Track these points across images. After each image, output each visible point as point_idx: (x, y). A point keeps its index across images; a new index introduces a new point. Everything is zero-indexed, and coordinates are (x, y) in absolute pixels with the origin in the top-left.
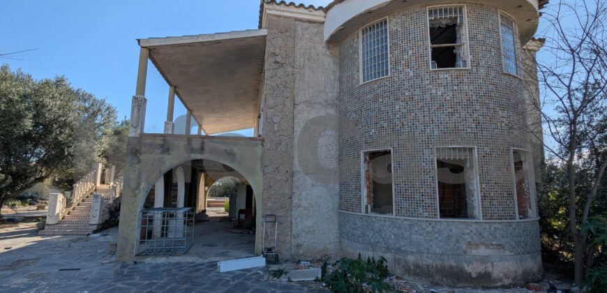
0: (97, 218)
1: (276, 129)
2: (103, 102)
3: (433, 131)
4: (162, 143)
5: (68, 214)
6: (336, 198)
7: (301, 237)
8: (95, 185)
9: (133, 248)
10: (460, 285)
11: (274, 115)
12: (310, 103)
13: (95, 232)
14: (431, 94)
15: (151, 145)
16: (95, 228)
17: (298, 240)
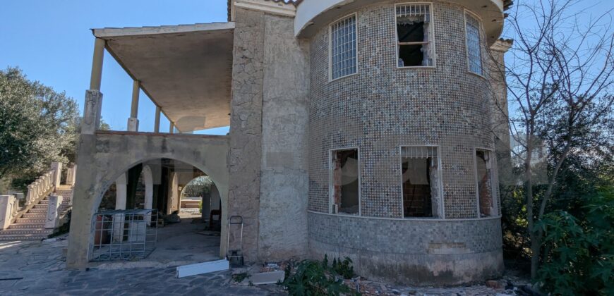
0: (54, 221)
1: (243, 126)
3: (399, 130)
4: (119, 141)
5: (22, 217)
6: (306, 199)
7: (269, 238)
8: (54, 185)
9: (85, 254)
10: (422, 284)
11: (242, 113)
12: (279, 101)
13: (50, 237)
14: (397, 92)
16: (51, 232)
17: (266, 242)
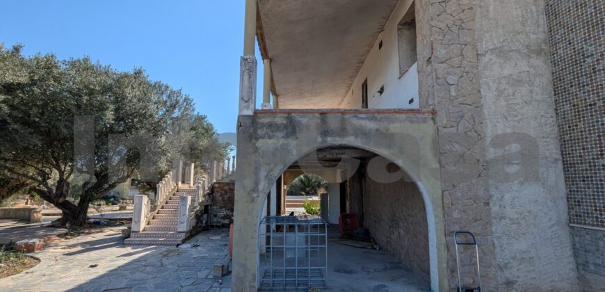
0: (185, 224)
1: (453, 94)
2: (179, 92)
4: (285, 122)
6: (563, 205)
7: (511, 268)
8: (177, 184)
9: (254, 279)
11: (448, 73)
12: (500, 52)
13: (184, 242)
15: (270, 125)
16: (183, 236)
17: (508, 274)
